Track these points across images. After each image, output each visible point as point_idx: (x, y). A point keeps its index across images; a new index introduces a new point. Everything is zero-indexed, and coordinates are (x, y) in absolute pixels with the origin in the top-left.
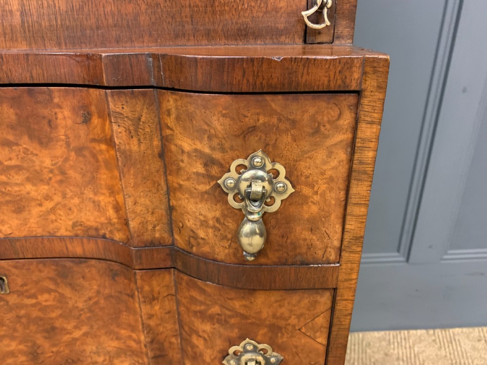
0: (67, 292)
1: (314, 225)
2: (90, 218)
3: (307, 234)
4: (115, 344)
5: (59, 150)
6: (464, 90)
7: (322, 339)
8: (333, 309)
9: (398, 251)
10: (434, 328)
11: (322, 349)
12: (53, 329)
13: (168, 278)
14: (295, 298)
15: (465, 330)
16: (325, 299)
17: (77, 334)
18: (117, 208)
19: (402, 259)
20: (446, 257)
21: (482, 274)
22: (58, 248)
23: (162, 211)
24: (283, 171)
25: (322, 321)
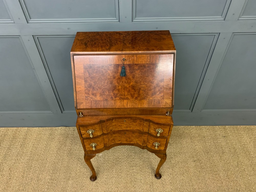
0: (133, 134)
1: (165, 134)
2: (138, 129)
3: (164, 134)
4: (138, 140)
5: (137, 123)
6: (209, 80)
7: (165, 143)
8: (167, 140)
9: (190, 110)
10: (197, 126)
11: (165, 144)
12: (130, 138)
13: (147, 135)
14: (162, 139)
15: (205, 126)
16: (166, 139)
17: (133, 138)
18: (142, 129)
19: (190, 111)
20: (202, 111)
21: (211, 115)
22: (134, 131)
23: (148, 130)
24: (162, 130)
25: (165, 141)
